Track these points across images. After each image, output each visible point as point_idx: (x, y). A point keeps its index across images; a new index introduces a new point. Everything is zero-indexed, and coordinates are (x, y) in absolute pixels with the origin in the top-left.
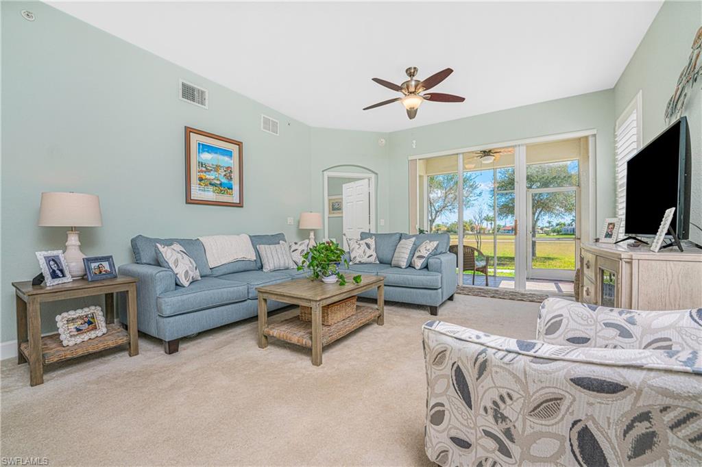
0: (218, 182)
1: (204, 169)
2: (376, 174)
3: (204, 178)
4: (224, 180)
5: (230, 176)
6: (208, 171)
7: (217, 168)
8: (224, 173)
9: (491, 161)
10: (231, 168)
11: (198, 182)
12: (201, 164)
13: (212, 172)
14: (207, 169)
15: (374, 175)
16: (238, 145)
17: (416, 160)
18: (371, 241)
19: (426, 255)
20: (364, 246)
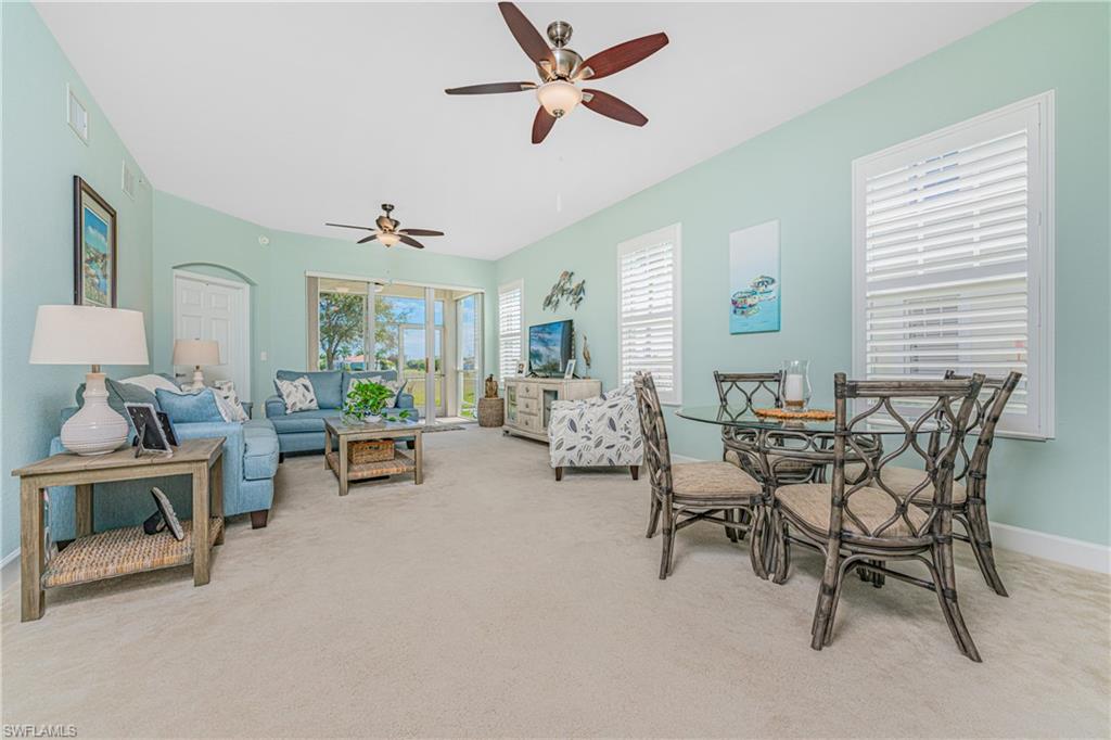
0: (98, 281)
1: (88, 257)
2: (251, 283)
5: (105, 270)
10: (106, 256)
12: (86, 248)
14: (90, 257)
15: (248, 286)
16: (112, 216)
17: (317, 278)
18: (308, 383)
19: (396, 393)
20: (302, 389)
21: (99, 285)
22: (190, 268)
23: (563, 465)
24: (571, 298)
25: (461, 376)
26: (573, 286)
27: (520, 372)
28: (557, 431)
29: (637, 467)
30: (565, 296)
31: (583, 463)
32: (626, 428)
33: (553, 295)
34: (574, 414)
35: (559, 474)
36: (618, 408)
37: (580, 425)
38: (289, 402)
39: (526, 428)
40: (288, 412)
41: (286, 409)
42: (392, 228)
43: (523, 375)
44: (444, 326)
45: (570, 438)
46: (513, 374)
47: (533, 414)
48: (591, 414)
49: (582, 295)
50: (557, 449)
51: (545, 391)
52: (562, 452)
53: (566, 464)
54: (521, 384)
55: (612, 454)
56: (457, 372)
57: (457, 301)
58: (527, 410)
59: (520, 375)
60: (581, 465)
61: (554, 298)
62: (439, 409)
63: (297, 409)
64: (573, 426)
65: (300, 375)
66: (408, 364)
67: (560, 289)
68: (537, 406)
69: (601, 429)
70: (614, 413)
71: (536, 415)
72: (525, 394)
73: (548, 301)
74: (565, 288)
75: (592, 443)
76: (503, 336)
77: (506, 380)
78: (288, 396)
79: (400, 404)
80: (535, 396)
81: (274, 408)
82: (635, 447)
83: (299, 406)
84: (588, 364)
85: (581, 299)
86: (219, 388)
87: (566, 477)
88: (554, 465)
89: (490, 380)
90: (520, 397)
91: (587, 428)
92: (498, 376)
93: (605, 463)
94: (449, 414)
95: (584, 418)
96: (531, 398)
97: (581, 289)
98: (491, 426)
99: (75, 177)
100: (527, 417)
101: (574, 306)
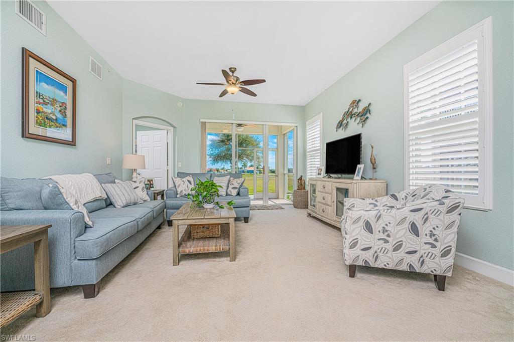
0: (54, 118)
1: (41, 101)
2: (174, 127)
3: (41, 110)
4: (59, 116)
5: (65, 112)
6: (45, 103)
7: (53, 102)
8: (59, 109)
9: (242, 130)
10: (66, 104)
11: (36, 114)
12: (39, 95)
13: (49, 105)
14: (44, 101)
15: (173, 128)
16: (73, 82)
17: (206, 122)
18: (191, 179)
19: (238, 187)
20: (187, 183)
21: (56, 120)
22: (143, 119)
23: (356, 264)
24: (359, 119)
25: (286, 176)
26: (360, 109)
27: (319, 174)
28: (352, 230)
29: (444, 277)
30: (354, 119)
31: (380, 264)
32: (432, 235)
33: (343, 120)
34: (371, 216)
35: (353, 270)
36: (422, 213)
37: (377, 227)
38: (179, 190)
39: (323, 214)
40: (178, 196)
41: (177, 194)
42: (234, 82)
43: (321, 176)
44: (277, 149)
45: (365, 239)
46: (314, 175)
47: (328, 205)
48: (389, 217)
49: (368, 115)
50: (351, 247)
51: (338, 189)
52: (357, 251)
53: (360, 263)
54: (319, 182)
55: (414, 260)
56: (285, 174)
57: (284, 134)
58: (324, 201)
59: (319, 176)
60: (376, 266)
61: (345, 122)
62: (274, 195)
63: (183, 195)
64: (368, 227)
65: (188, 175)
66: (271, 171)
67: (349, 114)
68: (332, 198)
69: (402, 233)
70: (417, 218)
71: (331, 206)
72: (322, 190)
73: (340, 125)
74: (353, 113)
75: (389, 246)
76: (309, 152)
77: (310, 179)
78: (178, 187)
79: (241, 194)
80: (330, 192)
81: (169, 194)
82: (443, 255)
83: (184, 193)
84: (374, 168)
85: (367, 118)
86: (135, 182)
87: (359, 275)
88: (348, 263)
89: (301, 179)
90: (319, 191)
91: (384, 231)
92: (306, 178)
93: (404, 267)
94: (280, 197)
95: (381, 221)
96: (328, 193)
97: (367, 110)
98: (301, 208)
99: (23, 49)
100: (324, 207)
101: (361, 125)
